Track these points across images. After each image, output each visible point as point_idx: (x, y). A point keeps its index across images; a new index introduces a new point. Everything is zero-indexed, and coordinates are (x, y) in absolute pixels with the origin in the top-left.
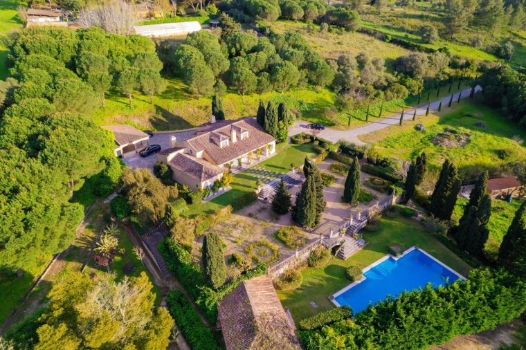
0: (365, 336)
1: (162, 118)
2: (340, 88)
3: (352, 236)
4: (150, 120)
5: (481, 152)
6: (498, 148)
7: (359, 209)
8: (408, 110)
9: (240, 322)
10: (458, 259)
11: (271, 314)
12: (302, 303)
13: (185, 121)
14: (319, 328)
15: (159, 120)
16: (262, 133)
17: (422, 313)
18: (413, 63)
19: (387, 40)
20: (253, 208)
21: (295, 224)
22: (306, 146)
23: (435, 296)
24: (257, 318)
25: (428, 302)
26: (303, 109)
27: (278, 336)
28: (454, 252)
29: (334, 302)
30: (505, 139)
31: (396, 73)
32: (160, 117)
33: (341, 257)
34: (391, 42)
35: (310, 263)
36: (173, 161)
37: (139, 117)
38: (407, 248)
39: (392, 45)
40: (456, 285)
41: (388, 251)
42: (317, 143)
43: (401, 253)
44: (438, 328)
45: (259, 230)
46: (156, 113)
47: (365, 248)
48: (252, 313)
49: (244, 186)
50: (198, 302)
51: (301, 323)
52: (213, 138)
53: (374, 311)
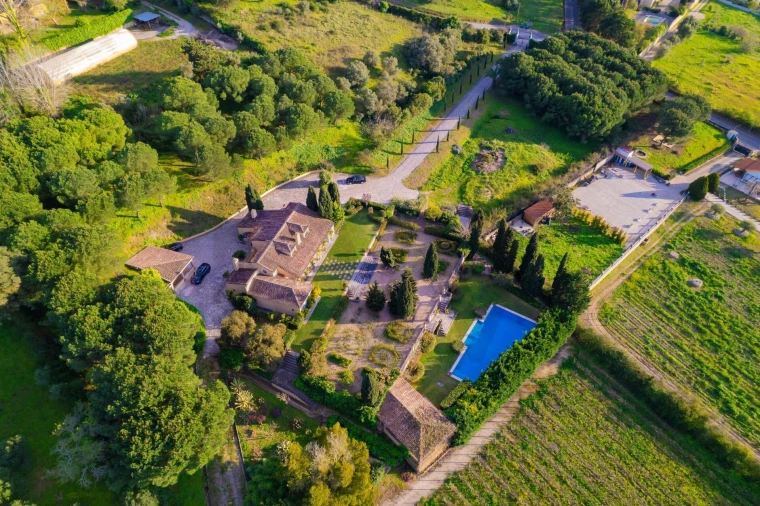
0: (488, 398)
1: (182, 220)
2: (363, 115)
3: (444, 312)
4: (169, 227)
5: (518, 172)
6: (532, 163)
7: (440, 281)
8: (438, 123)
9: (403, 422)
10: (525, 304)
11: (421, 407)
12: (431, 387)
13: (209, 215)
14: (455, 403)
15: (180, 223)
16: (318, 220)
17: (517, 366)
18: (427, 55)
19: (385, 10)
20: (350, 313)
21: (397, 318)
22: (361, 215)
23: (522, 349)
24: (415, 416)
25: (519, 355)
26: (331, 158)
27: (434, 422)
28: (522, 298)
29: (453, 376)
30: (535, 146)
31: (412, 70)
32: (179, 219)
33: (442, 334)
34: (389, 11)
35: (423, 349)
36: (252, 289)
37: (156, 228)
38: (488, 307)
39: (392, 17)
40: (532, 335)
41: (475, 315)
42: (371, 210)
43: (485, 313)
44: (528, 371)
45: (369, 335)
46: (173, 216)
47: (457, 319)
48: (409, 413)
49: (330, 290)
50: (363, 420)
51: (442, 404)
52: (280, 248)
53: (486, 376)
